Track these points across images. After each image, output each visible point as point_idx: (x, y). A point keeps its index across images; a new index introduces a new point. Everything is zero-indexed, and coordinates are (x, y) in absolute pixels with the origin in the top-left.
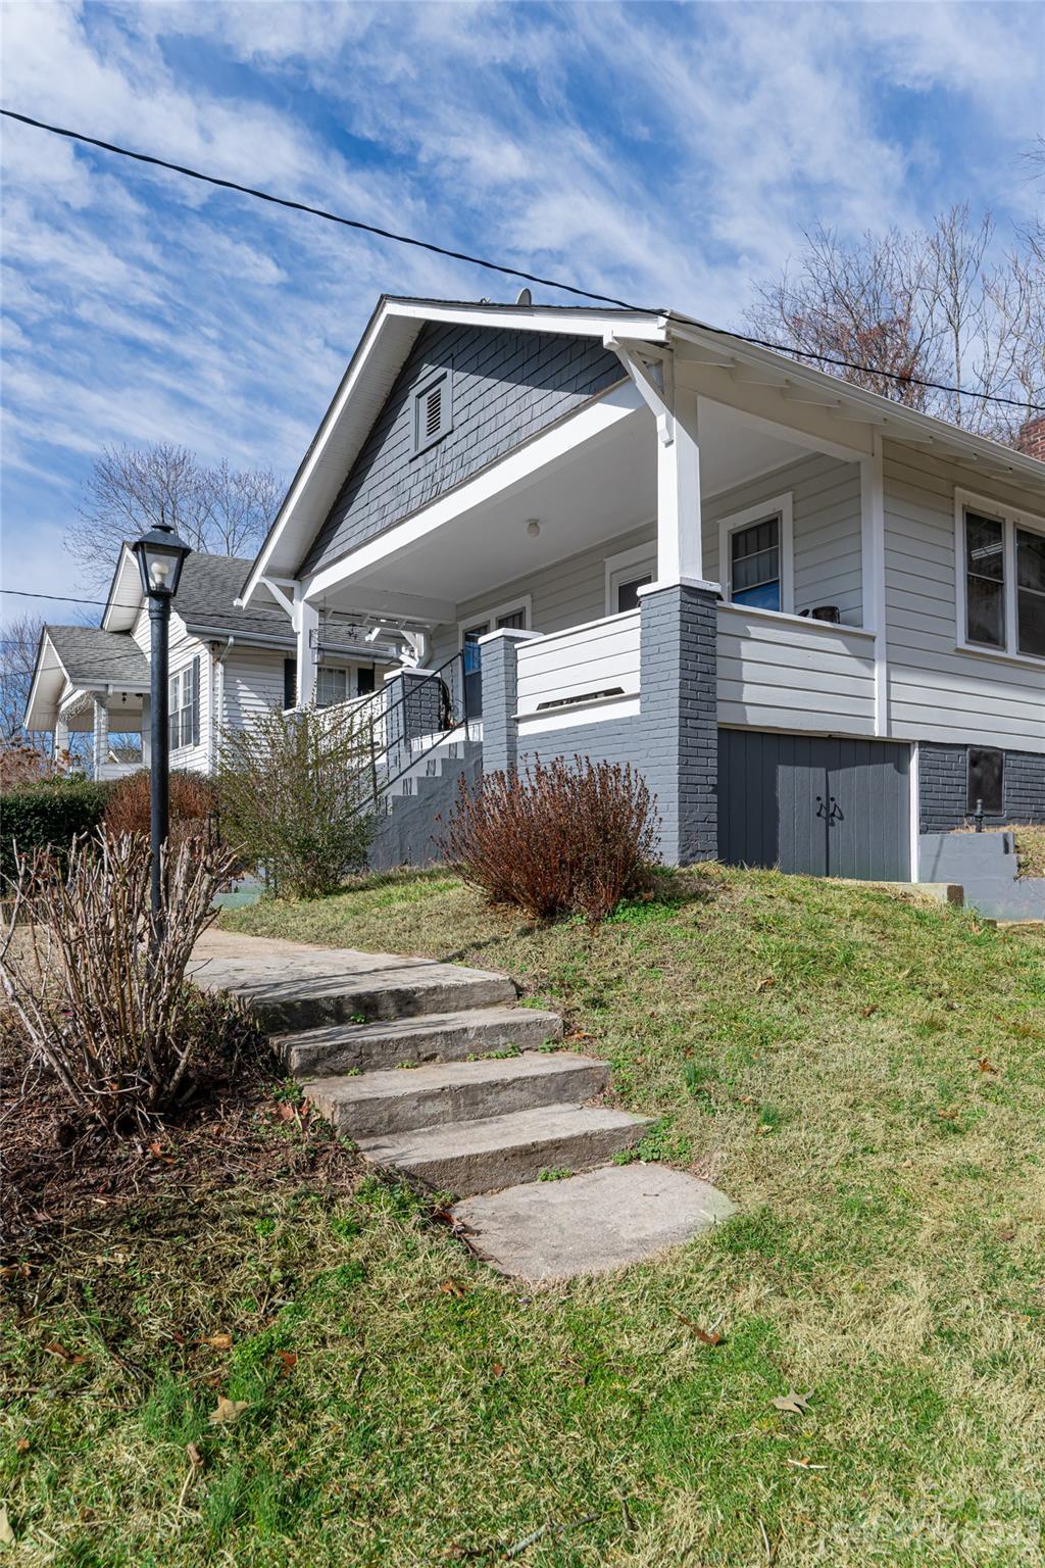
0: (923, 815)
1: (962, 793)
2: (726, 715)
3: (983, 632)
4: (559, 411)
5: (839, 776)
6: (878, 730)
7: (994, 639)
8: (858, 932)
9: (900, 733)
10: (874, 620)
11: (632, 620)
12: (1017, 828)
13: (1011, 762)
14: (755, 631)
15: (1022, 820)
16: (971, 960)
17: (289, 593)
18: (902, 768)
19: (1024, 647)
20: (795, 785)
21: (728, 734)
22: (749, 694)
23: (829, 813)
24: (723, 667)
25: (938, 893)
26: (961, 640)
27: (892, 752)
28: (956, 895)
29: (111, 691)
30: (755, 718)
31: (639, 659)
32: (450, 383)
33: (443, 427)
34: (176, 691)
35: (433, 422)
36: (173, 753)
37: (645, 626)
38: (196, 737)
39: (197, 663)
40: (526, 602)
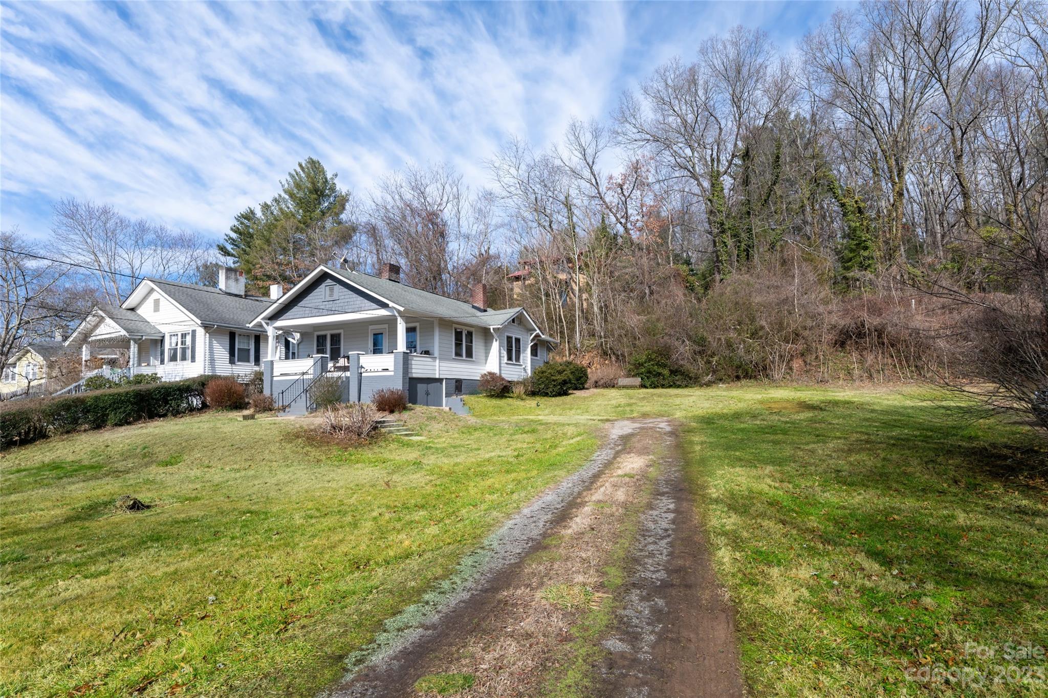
0: (446, 394)
1: (454, 389)
2: (410, 376)
3: (458, 354)
4: (373, 308)
5: (430, 385)
6: (437, 377)
7: (461, 355)
8: (436, 414)
9: (441, 377)
10: (436, 354)
11: (392, 356)
12: (464, 396)
13: (464, 381)
14: (415, 358)
15: (466, 394)
16: (452, 418)
17: (267, 324)
18: (441, 384)
19: (467, 357)
20: (421, 387)
21: (411, 379)
22: (413, 371)
23: (428, 394)
24: (410, 366)
25: (447, 409)
26: (454, 357)
27: (440, 380)
28: (450, 409)
29: (144, 338)
30: (414, 376)
31: (393, 364)
32: (338, 288)
33: (335, 297)
34: (174, 339)
35: (331, 295)
36: (172, 363)
37: (395, 358)
38: (193, 359)
39: (194, 332)
40: (341, 331)
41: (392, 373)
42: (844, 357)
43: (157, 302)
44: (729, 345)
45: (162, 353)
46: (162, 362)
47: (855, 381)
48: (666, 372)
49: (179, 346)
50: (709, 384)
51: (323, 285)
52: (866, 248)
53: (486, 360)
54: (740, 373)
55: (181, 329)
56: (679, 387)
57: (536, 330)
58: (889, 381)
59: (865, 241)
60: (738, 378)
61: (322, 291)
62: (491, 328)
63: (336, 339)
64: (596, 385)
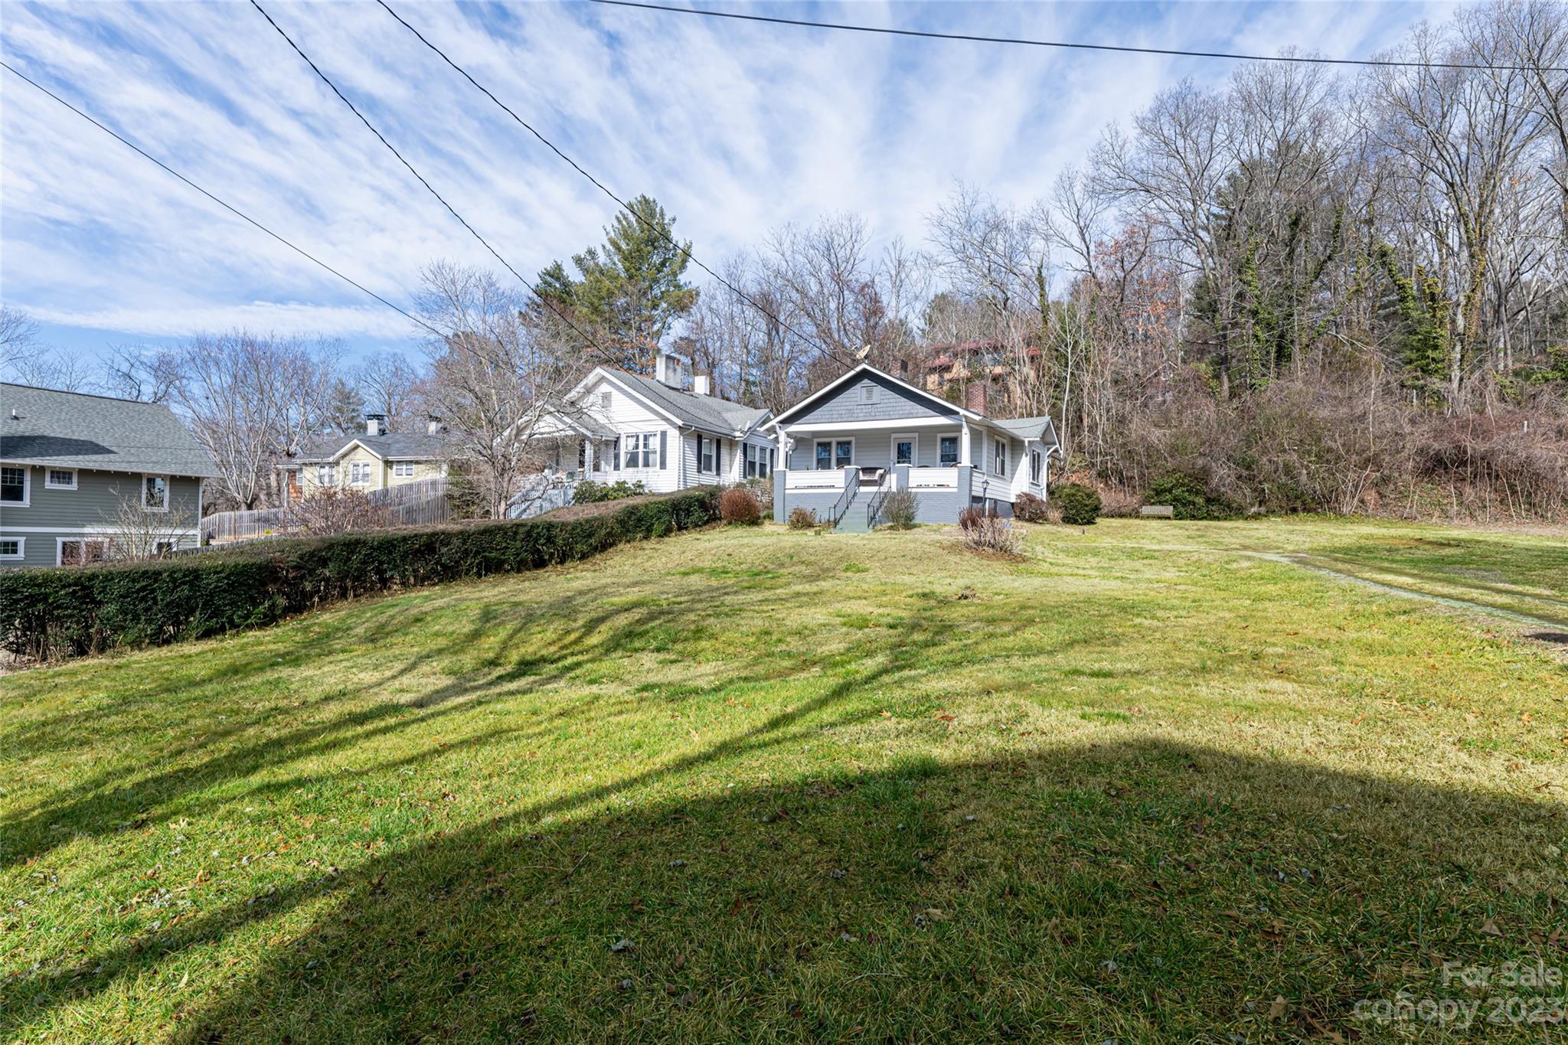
3: (995, 470)
7: (997, 472)
10: (984, 469)
11: (953, 471)
13: (998, 503)
14: (974, 474)
17: (780, 428)
19: (1001, 474)
21: (972, 497)
22: (973, 488)
24: (972, 482)
26: (994, 473)
30: (974, 493)
31: (956, 479)
32: (878, 390)
33: (874, 401)
34: (632, 442)
35: (869, 397)
36: (631, 470)
37: (960, 474)
38: (663, 465)
39: (664, 434)
40: (853, 439)
41: (955, 490)
42: (1432, 489)
43: (606, 397)
44: (1288, 470)
45: (617, 457)
46: (617, 467)
47: (1452, 518)
48: (1200, 500)
49: (641, 449)
50: (1256, 517)
51: (858, 386)
52: (1435, 347)
53: (1012, 478)
54: (1298, 504)
55: (643, 429)
56: (1218, 518)
57: (1055, 444)
58: (1497, 520)
59: (1435, 338)
60: (1294, 510)
61: (858, 391)
62: (1026, 440)
63: (845, 446)
64: (1111, 515)
